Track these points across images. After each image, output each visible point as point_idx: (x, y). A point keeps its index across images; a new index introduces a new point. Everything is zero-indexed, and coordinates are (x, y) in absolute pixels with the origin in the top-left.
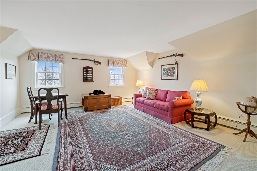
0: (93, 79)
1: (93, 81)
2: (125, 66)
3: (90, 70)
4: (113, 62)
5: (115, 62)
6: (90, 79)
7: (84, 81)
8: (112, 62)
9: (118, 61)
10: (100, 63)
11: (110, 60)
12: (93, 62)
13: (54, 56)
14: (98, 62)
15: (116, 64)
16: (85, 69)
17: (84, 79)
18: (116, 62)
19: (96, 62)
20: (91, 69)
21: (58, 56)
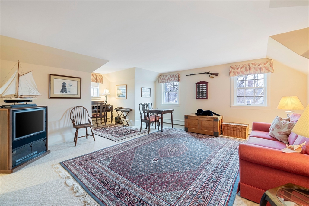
0: (207, 96)
1: (207, 98)
2: (266, 71)
3: (204, 86)
4: (238, 68)
5: (242, 68)
6: (204, 96)
7: (197, 98)
8: (236, 70)
9: (249, 65)
10: (217, 74)
11: (232, 67)
12: (208, 75)
13: (172, 77)
14: (214, 74)
15: (245, 71)
16: (198, 85)
17: (197, 96)
18: (244, 68)
19: (211, 74)
20: (205, 84)
21: (175, 76)
